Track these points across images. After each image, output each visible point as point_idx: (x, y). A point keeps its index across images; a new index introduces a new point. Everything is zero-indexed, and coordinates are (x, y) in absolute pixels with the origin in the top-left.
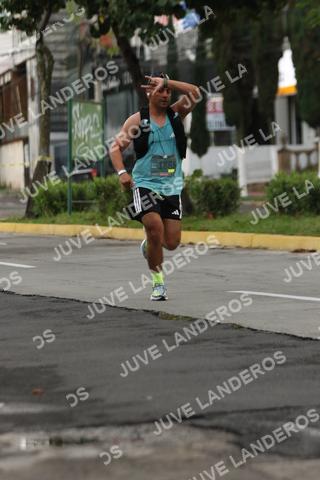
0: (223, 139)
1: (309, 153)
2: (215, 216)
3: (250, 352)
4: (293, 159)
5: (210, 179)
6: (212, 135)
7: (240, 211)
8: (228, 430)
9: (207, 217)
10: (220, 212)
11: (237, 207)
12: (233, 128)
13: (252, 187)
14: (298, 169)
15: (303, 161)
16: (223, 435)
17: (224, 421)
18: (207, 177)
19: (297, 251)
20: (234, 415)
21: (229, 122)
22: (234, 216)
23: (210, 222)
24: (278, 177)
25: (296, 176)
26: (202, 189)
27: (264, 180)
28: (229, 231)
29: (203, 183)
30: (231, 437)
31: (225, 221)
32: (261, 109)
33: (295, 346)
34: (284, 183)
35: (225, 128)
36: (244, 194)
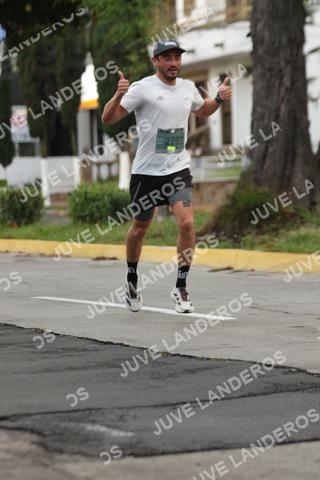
0: (27, 150)
1: (110, 164)
2: (19, 224)
3: (53, 356)
4: (95, 170)
5: (15, 189)
6: (17, 147)
7: (44, 219)
8: (32, 431)
9: (11, 226)
10: (24, 221)
11: (40, 216)
12: (37, 140)
13: (55, 197)
14: (100, 180)
15: (104, 172)
16: (27, 435)
17: (28, 422)
18: (12, 187)
19: (98, 259)
20: (37, 417)
21: (33, 134)
22: (38, 225)
23: (14, 231)
24: (80, 187)
25: (98, 186)
26: (7, 198)
27: (66, 190)
28: (33, 238)
29: (7, 192)
30: (35, 438)
31: (29, 230)
32: (64, 122)
33: (96, 350)
34: (86, 193)
35: (29, 139)
36: (47, 203)
